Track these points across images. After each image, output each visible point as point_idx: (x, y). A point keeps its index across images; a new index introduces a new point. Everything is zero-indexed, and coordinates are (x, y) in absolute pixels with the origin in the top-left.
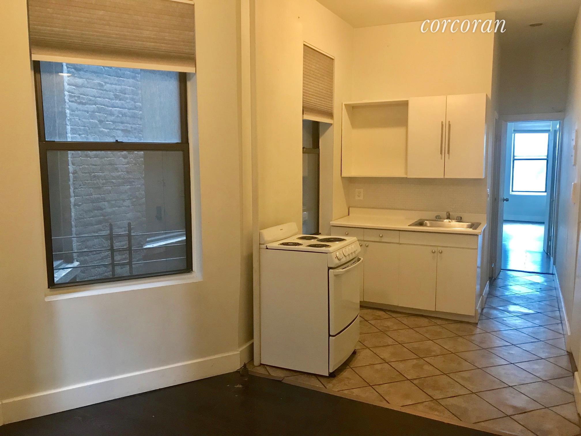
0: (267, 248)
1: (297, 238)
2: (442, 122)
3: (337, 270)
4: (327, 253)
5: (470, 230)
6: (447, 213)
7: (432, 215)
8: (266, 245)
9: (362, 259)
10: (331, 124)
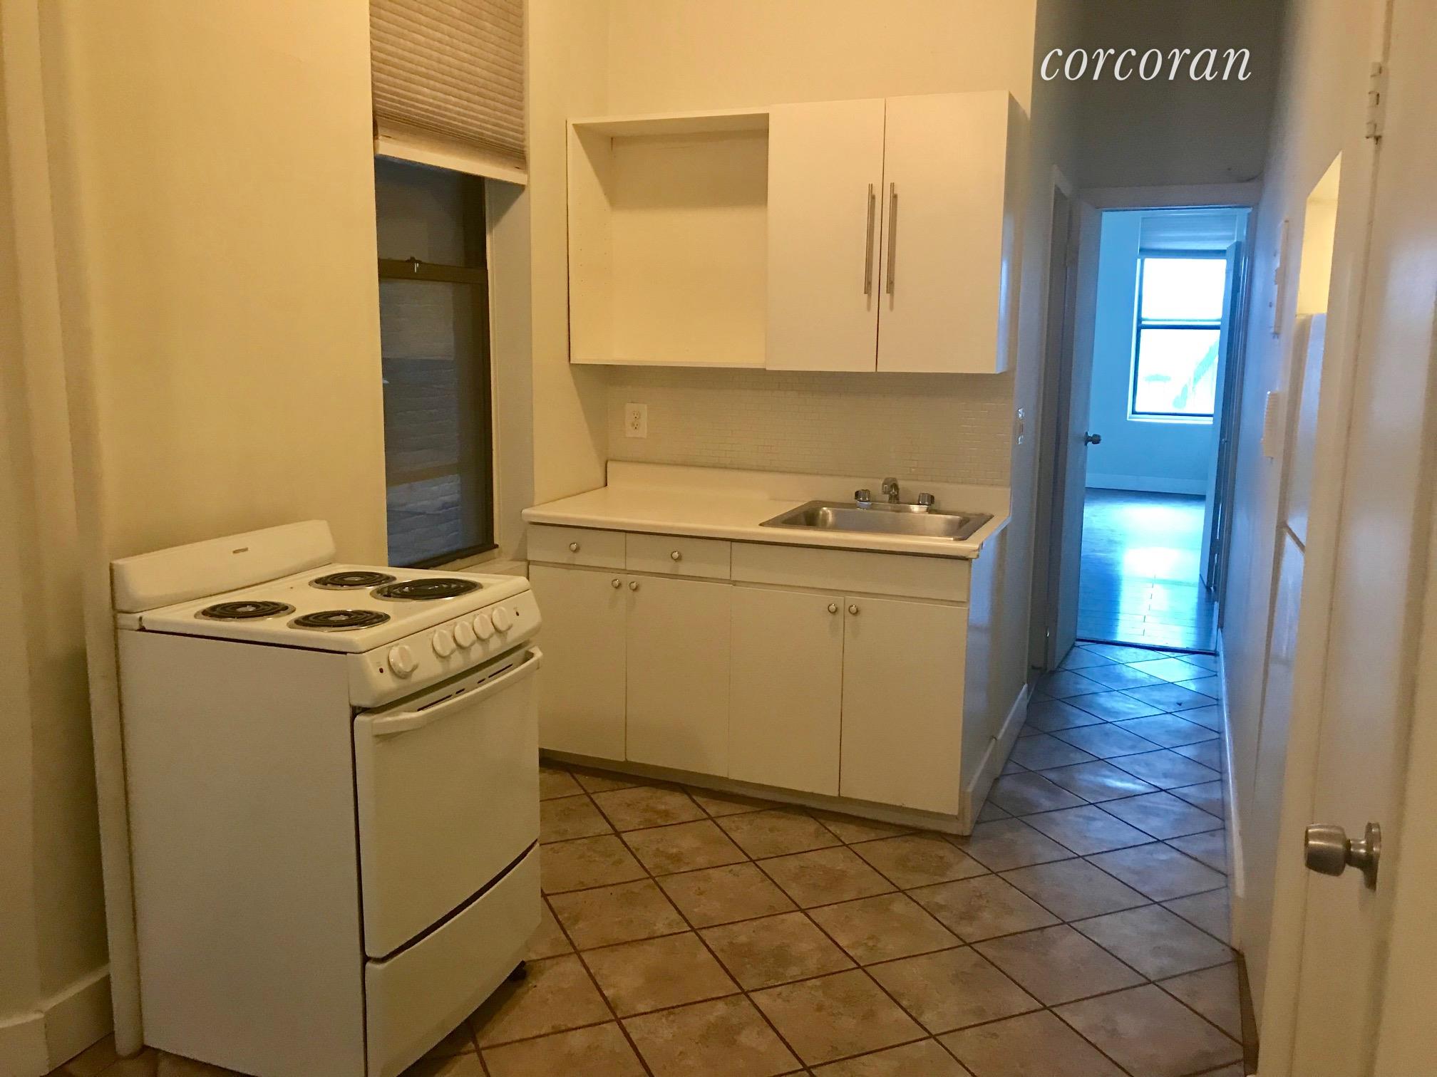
0: (142, 629)
1: (310, 584)
2: (871, 186)
3: (389, 715)
4: (345, 653)
5: (948, 544)
6: (884, 484)
7: (841, 489)
8: (138, 615)
9: (538, 654)
10: (520, 189)
